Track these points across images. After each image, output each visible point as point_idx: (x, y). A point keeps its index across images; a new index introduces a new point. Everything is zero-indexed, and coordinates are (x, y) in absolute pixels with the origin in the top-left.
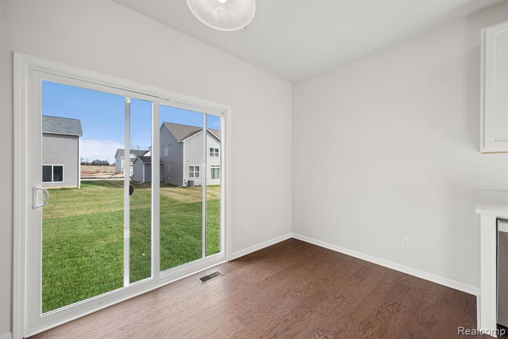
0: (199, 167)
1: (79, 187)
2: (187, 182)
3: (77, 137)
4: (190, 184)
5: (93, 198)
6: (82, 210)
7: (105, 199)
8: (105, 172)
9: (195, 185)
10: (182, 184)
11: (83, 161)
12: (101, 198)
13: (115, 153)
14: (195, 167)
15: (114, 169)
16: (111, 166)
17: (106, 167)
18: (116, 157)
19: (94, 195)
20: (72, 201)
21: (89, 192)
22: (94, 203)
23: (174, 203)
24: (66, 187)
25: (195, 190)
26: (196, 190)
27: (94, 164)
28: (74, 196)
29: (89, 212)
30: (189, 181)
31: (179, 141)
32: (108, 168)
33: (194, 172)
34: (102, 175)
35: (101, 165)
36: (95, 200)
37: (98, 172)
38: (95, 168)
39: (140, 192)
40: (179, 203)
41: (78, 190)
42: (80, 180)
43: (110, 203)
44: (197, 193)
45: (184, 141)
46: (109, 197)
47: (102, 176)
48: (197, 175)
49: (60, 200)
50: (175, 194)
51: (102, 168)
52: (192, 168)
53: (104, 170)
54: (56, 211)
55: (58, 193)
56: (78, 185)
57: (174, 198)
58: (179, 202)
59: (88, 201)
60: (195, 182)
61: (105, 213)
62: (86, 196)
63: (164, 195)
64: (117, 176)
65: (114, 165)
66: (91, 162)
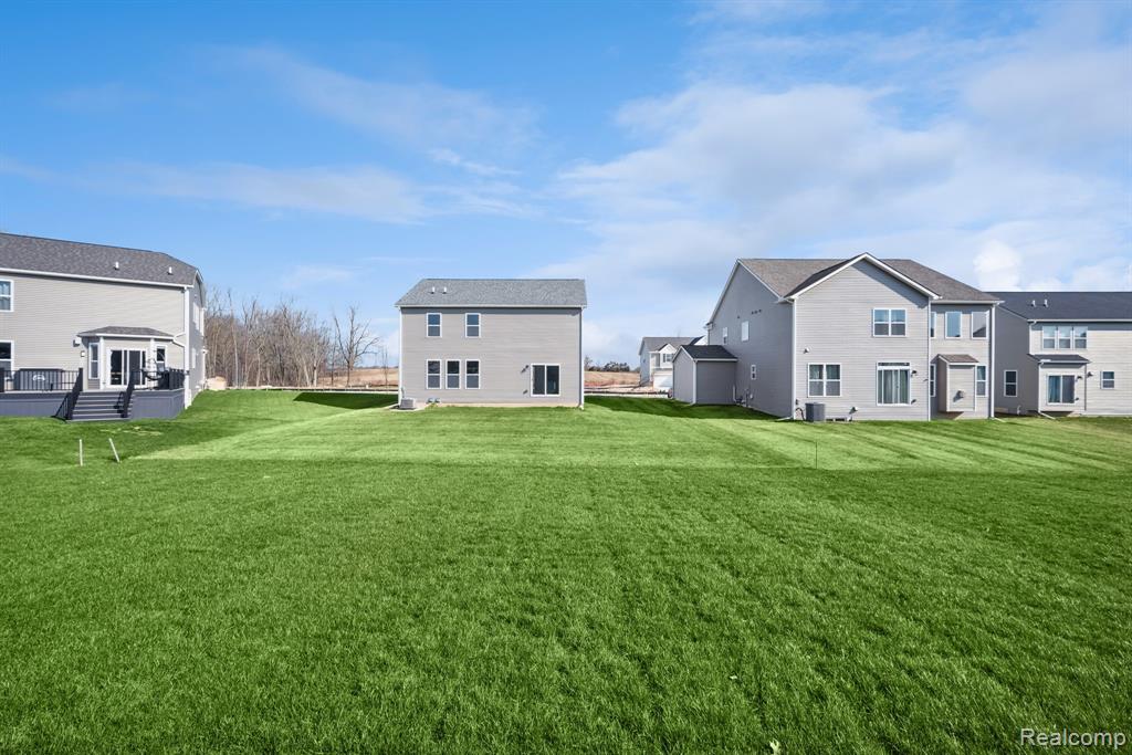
0: (838, 366)
1: (582, 407)
2: (802, 406)
3: (580, 309)
4: (812, 413)
5: (602, 430)
6: (582, 453)
7: (623, 435)
8: (623, 383)
9: (827, 417)
10: (790, 414)
11: (591, 365)
12: (615, 432)
13: (640, 346)
14: (828, 366)
15: (636, 378)
16: (633, 372)
17: (625, 374)
18: (640, 354)
19: (604, 425)
20: (569, 433)
21: (597, 417)
22: (601, 441)
23: (784, 463)
24: (565, 405)
25: (831, 430)
26: (837, 432)
27: (607, 369)
28: (573, 423)
29: (594, 461)
30: (809, 407)
31: (781, 299)
32: (630, 377)
33: (825, 380)
34: (619, 387)
35: (617, 370)
36: (606, 434)
37: (613, 383)
38: (608, 376)
39: (688, 425)
40: (797, 465)
41: (579, 412)
42: (583, 395)
43: (631, 443)
44: (840, 441)
45: (793, 297)
46: (629, 431)
47: (618, 389)
48: (834, 390)
49: (552, 428)
50: (778, 438)
51: (619, 376)
52: (816, 369)
53: (620, 380)
54: (543, 450)
55: (550, 415)
56: (580, 403)
57: (776, 449)
58: (793, 461)
59: (592, 434)
60: (827, 410)
61: (621, 468)
62: (591, 424)
63: (748, 437)
64: (642, 389)
65: (637, 371)
66: (602, 366)
